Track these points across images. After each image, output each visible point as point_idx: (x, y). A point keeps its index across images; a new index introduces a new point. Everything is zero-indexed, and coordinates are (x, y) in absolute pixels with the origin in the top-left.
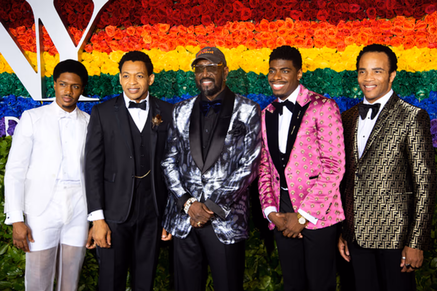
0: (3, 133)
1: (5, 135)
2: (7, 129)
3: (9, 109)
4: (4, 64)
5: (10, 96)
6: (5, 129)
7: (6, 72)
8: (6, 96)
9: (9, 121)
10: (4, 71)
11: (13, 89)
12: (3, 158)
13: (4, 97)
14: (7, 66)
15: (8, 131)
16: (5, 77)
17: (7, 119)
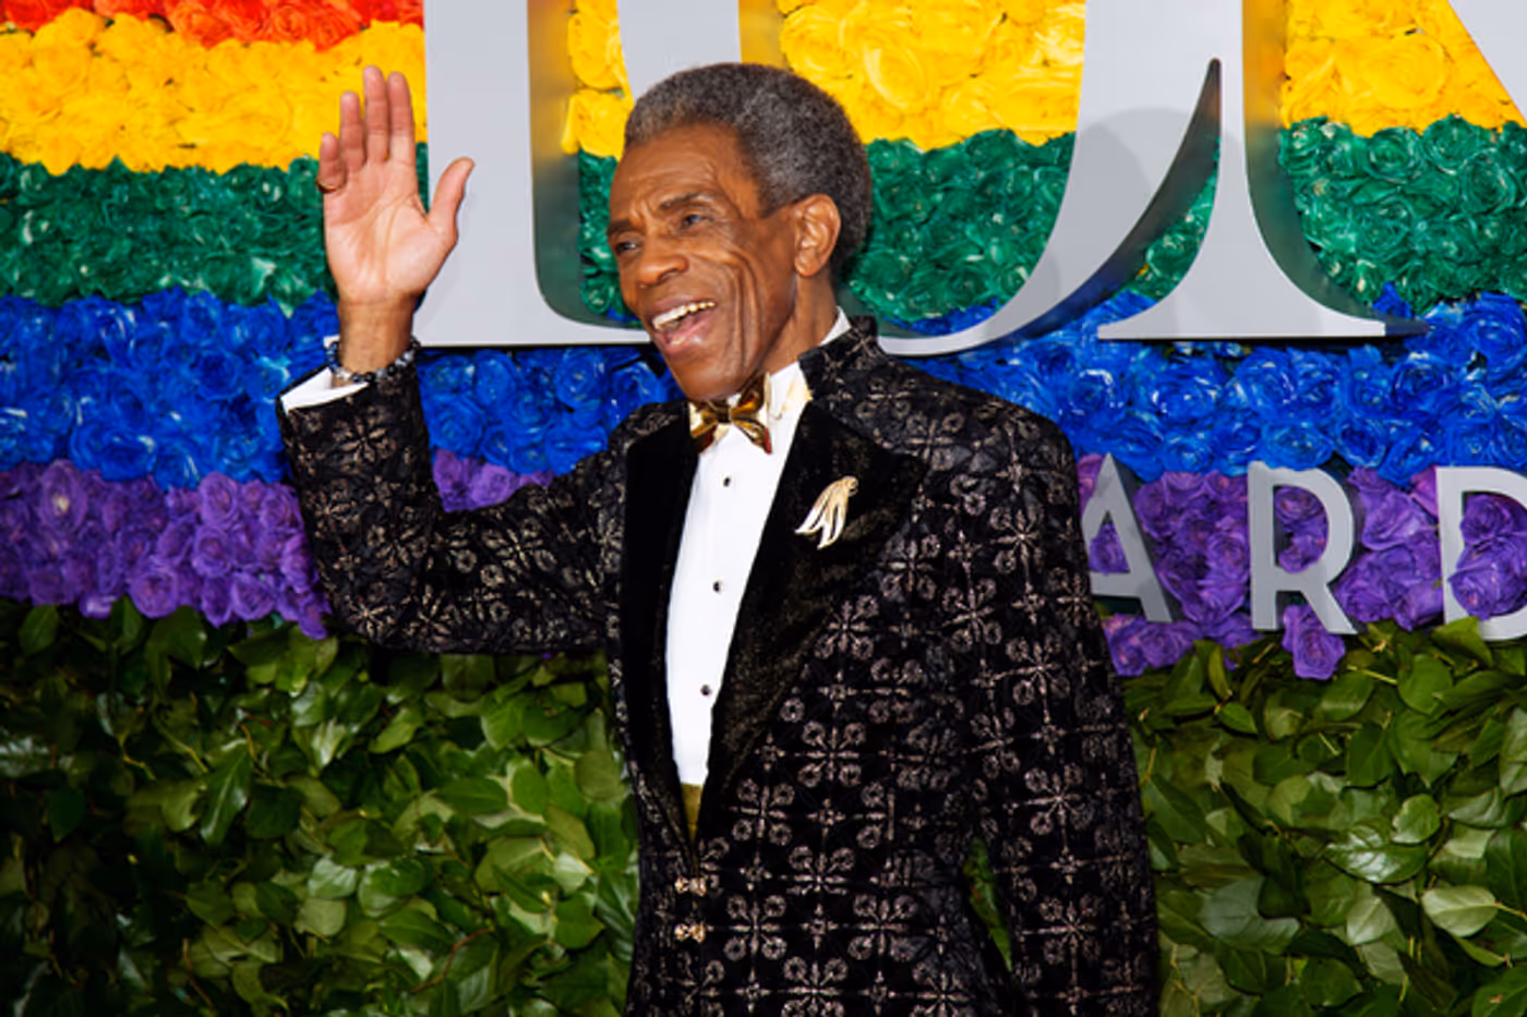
0: (1423, 600)
1: (1438, 617)
2: (1449, 567)
3: (1467, 407)
4: (1447, 55)
5: (1482, 302)
6: (1436, 568)
7: (1457, 122)
8: (1450, 302)
9: (1469, 497)
10: (1443, 116)
11: (1508, 250)
12: (1421, 799)
13: (1432, 313)
14: (1467, 70)
15: (1456, 580)
16: (1448, 157)
17: (1453, 484)
